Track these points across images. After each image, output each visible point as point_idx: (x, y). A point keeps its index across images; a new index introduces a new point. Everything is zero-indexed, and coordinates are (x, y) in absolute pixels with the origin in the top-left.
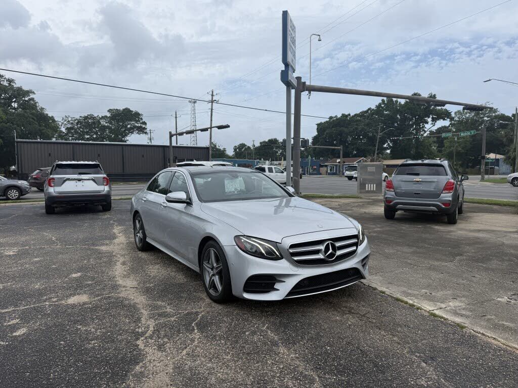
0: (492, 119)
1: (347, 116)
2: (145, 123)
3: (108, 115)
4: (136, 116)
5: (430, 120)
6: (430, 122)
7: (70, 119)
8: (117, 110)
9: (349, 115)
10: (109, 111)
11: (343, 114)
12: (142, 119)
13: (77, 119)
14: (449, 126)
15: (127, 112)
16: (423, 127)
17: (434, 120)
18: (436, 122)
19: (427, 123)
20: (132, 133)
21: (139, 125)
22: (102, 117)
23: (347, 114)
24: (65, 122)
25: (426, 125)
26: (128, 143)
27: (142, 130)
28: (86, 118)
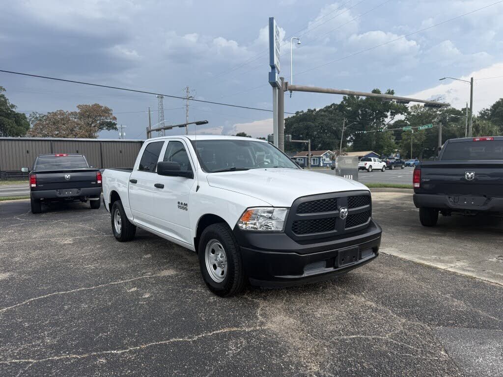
0: (443, 113)
1: (312, 111)
2: (115, 118)
3: (78, 111)
4: (107, 111)
5: (389, 114)
6: (389, 117)
7: (38, 116)
8: (86, 105)
9: (315, 110)
10: (78, 107)
11: (308, 110)
12: (112, 114)
13: (45, 116)
14: (405, 120)
15: (97, 107)
16: (383, 121)
17: (393, 114)
18: (394, 116)
19: (386, 117)
20: (101, 129)
21: (109, 121)
22: (72, 113)
23: (312, 109)
24: (33, 119)
25: (386, 119)
26: (98, 139)
27: (111, 126)
28: (55, 114)
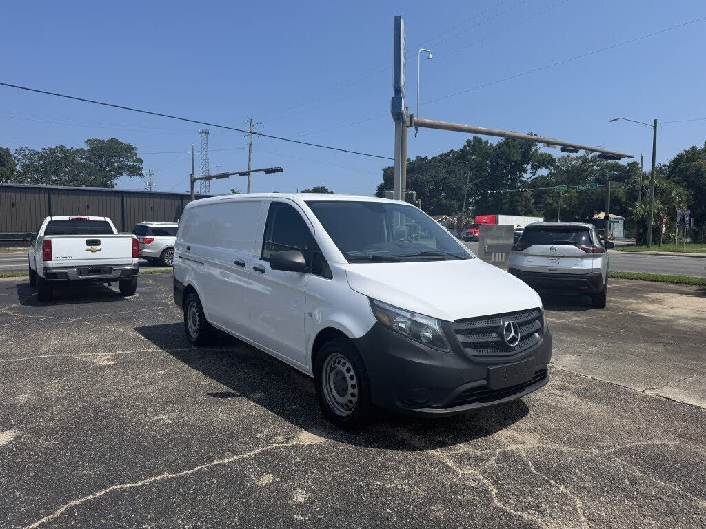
0: (602, 169)
1: (423, 160)
2: (140, 161)
3: (87, 148)
4: (129, 150)
5: (529, 167)
6: (529, 171)
7: (27, 152)
8: (99, 140)
9: (426, 158)
10: (87, 142)
11: (418, 158)
12: (136, 155)
13: (38, 152)
14: (548, 176)
15: (114, 143)
16: (520, 177)
17: (535, 168)
18: (537, 170)
19: (525, 171)
20: (121, 174)
21: (132, 163)
22: (77, 150)
23: (423, 156)
24: (20, 157)
25: (524, 175)
26: (116, 188)
27: (135, 171)
28: (52, 151)
